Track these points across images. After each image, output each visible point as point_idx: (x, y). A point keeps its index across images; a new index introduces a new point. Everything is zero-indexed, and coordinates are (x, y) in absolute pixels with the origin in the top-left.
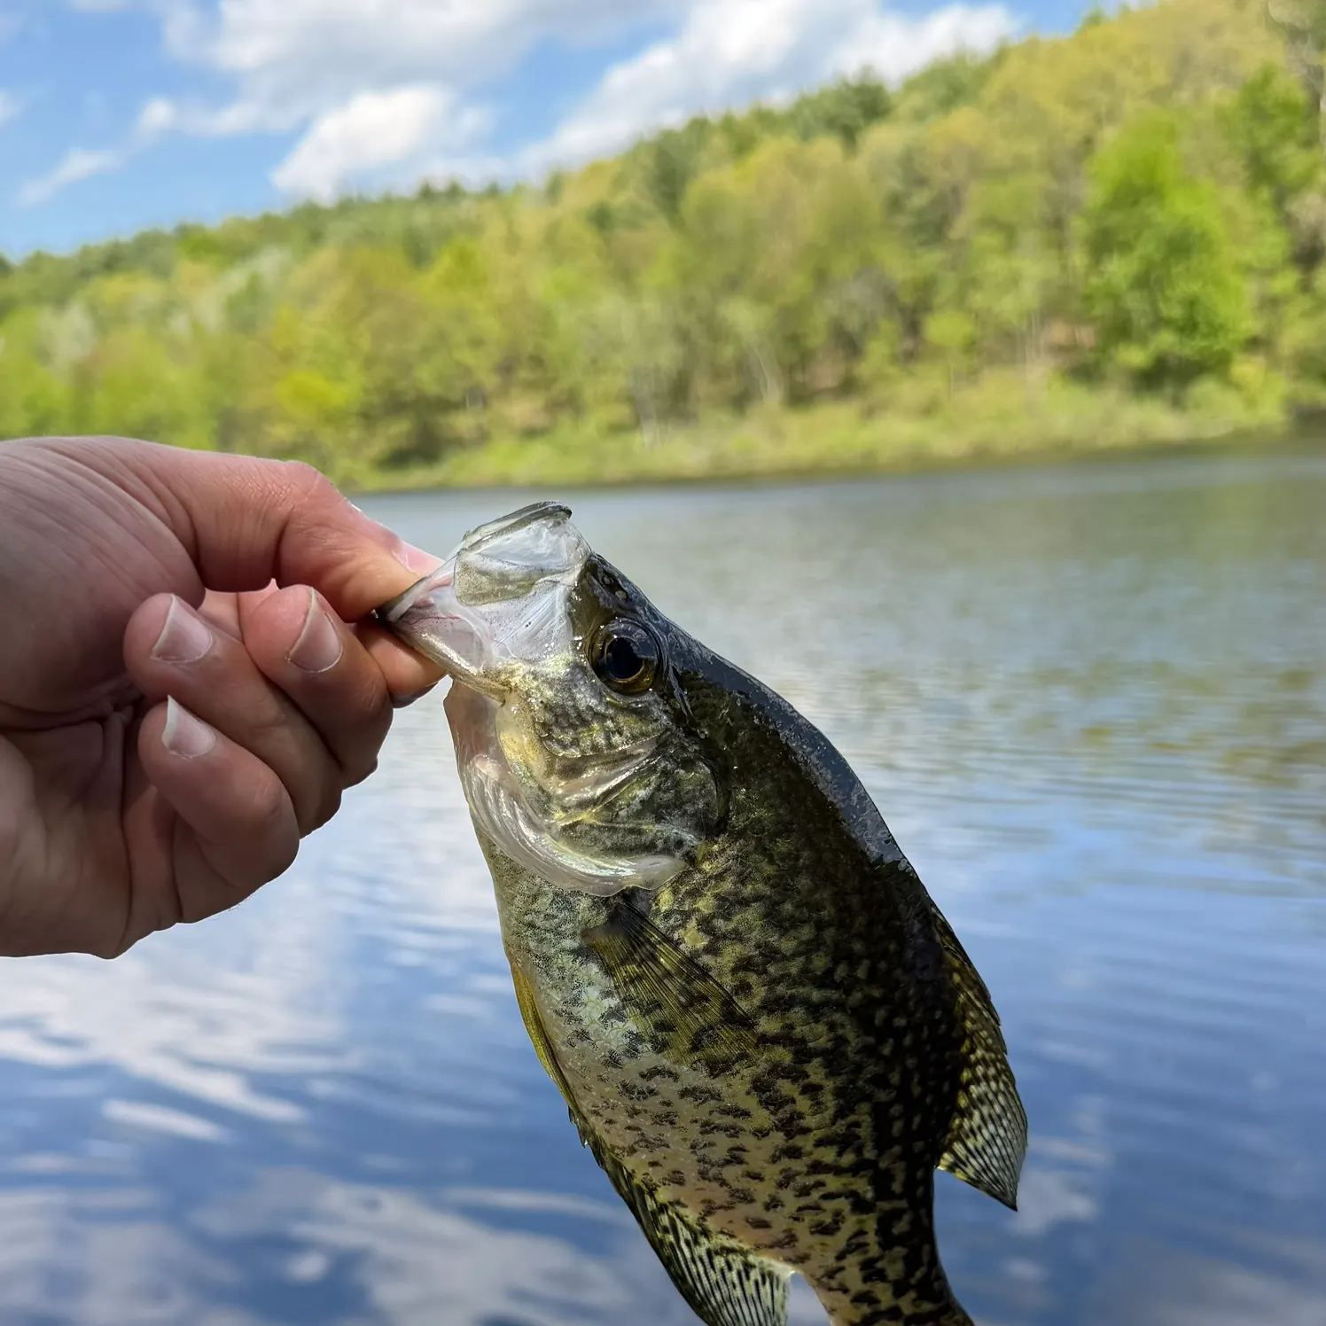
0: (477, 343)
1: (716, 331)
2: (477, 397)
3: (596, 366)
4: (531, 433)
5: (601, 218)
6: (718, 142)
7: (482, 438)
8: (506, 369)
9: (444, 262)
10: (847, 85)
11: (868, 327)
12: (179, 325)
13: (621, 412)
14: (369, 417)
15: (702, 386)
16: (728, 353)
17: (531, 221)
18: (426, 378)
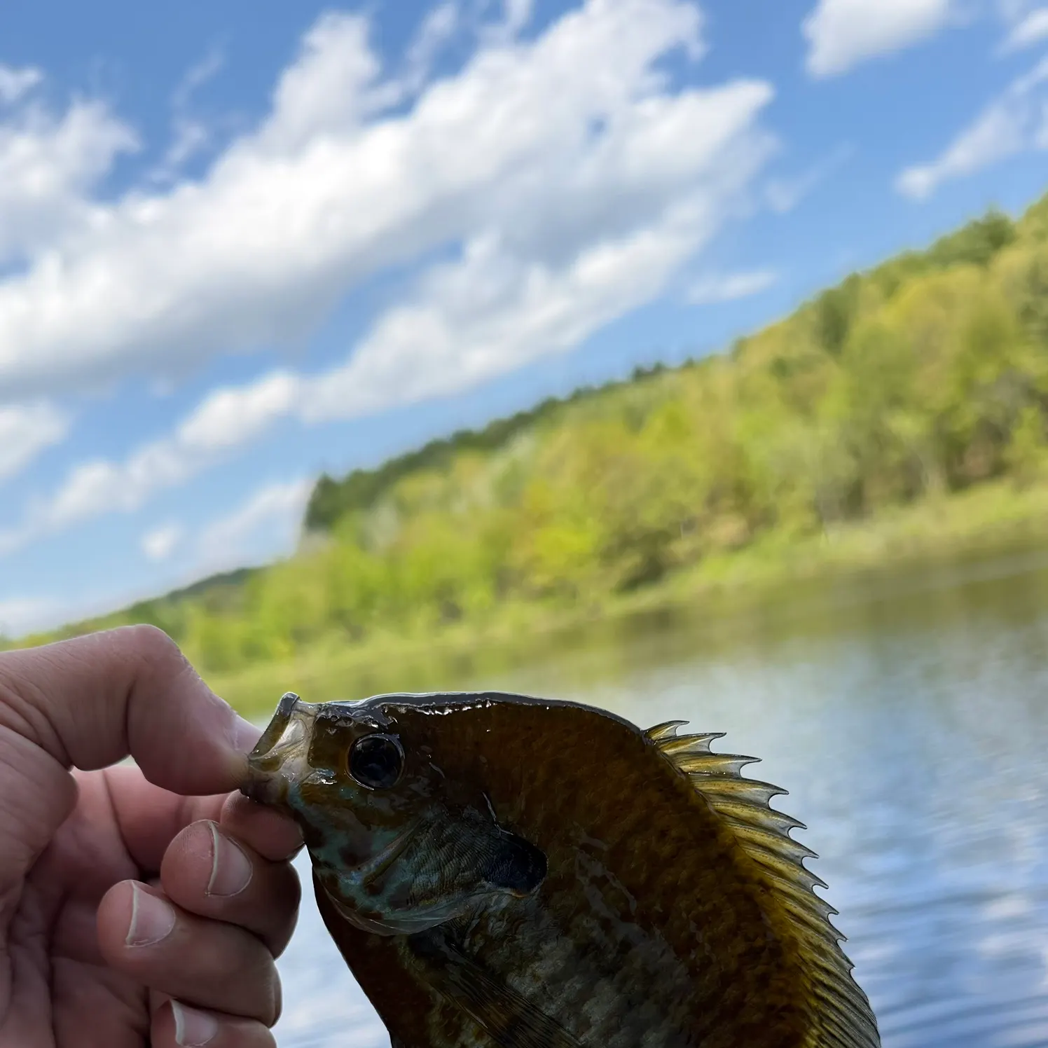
0: (688, 482)
1: (881, 439)
2: (690, 525)
3: (786, 485)
4: (736, 547)
5: (781, 368)
6: (872, 290)
7: (696, 556)
8: (712, 500)
9: (657, 424)
10: (976, 225)
11: (1011, 417)
12: (460, 508)
13: (809, 519)
14: (608, 555)
15: (875, 490)
16: (894, 457)
17: (722, 380)
18: (651, 517)
